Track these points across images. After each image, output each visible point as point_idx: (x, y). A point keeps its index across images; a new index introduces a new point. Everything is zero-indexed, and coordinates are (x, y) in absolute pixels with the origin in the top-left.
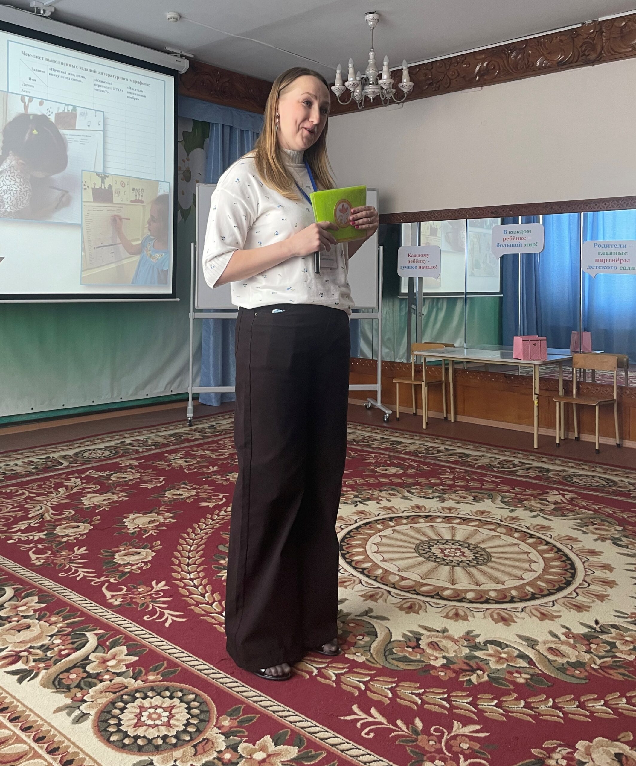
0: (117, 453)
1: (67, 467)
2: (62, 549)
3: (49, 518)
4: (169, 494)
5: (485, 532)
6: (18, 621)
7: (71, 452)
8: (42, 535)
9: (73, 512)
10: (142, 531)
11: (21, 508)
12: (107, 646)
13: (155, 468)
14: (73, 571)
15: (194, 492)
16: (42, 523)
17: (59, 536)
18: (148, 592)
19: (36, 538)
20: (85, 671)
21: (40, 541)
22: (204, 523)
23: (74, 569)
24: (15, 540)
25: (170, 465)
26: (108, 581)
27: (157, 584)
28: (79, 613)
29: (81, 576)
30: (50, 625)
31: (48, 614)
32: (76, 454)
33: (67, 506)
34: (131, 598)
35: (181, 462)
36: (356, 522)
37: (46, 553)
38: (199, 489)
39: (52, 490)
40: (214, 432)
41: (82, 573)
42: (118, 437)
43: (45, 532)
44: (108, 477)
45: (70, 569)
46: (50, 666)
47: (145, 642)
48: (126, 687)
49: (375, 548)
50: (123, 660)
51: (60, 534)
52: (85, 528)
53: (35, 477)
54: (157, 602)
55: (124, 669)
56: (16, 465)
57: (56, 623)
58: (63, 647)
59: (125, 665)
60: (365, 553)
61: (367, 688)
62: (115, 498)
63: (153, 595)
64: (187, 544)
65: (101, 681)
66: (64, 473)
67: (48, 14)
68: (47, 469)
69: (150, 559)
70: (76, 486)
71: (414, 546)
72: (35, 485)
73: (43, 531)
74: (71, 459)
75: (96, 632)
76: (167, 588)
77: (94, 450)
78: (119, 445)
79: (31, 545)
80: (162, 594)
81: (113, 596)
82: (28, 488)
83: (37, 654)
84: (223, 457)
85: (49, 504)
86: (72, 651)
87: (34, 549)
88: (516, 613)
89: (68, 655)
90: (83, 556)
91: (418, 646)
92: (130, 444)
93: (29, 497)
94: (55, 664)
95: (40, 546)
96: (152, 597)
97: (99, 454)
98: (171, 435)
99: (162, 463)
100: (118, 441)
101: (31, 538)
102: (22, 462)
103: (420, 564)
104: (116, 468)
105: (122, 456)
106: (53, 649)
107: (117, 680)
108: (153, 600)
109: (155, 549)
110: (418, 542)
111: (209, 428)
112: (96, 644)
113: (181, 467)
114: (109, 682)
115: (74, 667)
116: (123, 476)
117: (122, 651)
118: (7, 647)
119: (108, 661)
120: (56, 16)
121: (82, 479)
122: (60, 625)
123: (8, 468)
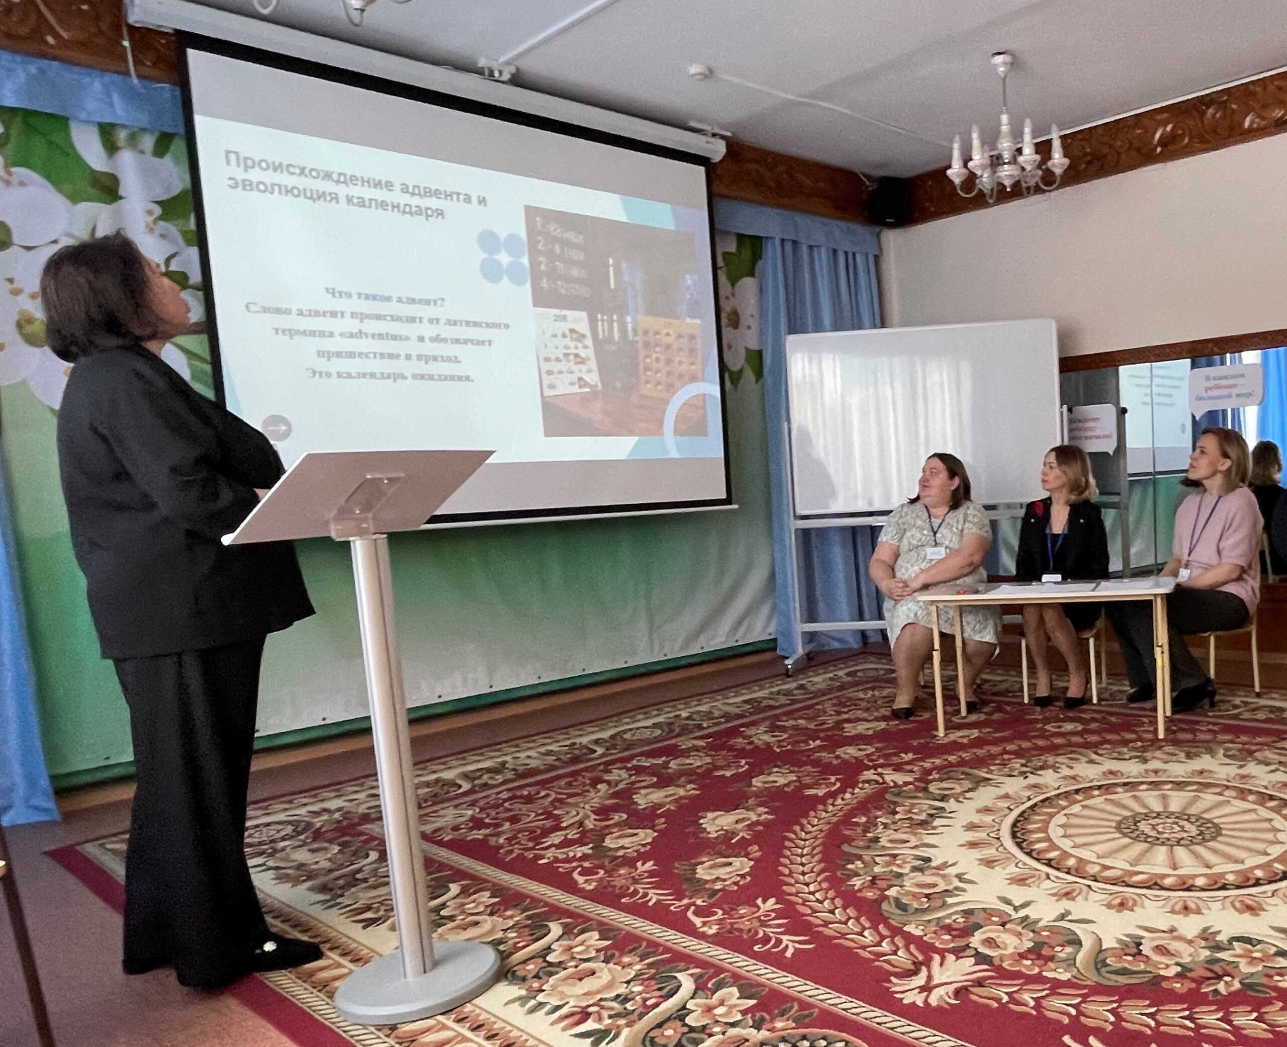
0: (671, 731)
1: (603, 755)
2: (620, 866)
3: (591, 826)
4: (758, 782)
5: (1209, 798)
6: (576, 967)
7: (605, 735)
8: (587, 850)
9: (625, 816)
10: (728, 836)
11: (549, 815)
12: (709, 989)
13: (731, 749)
14: (640, 895)
15: (793, 777)
16: (584, 833)
17: (610, 849)
18: (753, 913)
19: (579, 855)
20: (685, 1025)
21: (585, 857)
22: (816, 817)
23: (641, 891)
24: (549, 858)
25: (751, 743)
26: (694, 904)
27: (764, 902)
28: (661, 948)
29: (654, 901)
30: (623, 967)
31: (617, 954)
32: (613, 737)
33: (616, 809)
34: (732, 924)
35: (767, 738)
36: (1029, 799)
37: (597, 873)
38: (799, 772)
39: (587, 788)
40: (806, 694)
41: (654, 896)
42: (669, 709)
43: (591, 845)
44: (665, 765)
45: (636, 892)
46: (634, 1021)
47: (762, 979)
48: (747, 1040)
49: (1061, 832)
50: (735, 1006)
51: (612, 846)
52: (646, 836)
53: (561, 772)
54: (770, 926)
55: (739, 1017)
56: (529, 757)
57: (630, 965)
58: (648, 996)
59: (741, 1011)
60: (1049, 839)
61: (1080, 1013)
62: (681, 792)
63: (762, 918)
64: (797, 847)
65: (710, 1035)
66: (600, 764)
67: (506, 77)
68: (575, 760)
69: (748, 870)
70: (621, 781)
71: (1114, 824)
72: (563, 783)
73: (586, 844)
74: (608, 744)
75: (690, 972)
76: (779, 906)
77: (638, 729)
78: (671, 720)
79: (574, 864)
80: (773, 915)
81: (704, 924)
82: (553, 787)
83: (612, 1008)
84: (827, 726)
85: (587, 806)
86: (662, 1000)
87: (579, 869)
88: (1266, 900)
89: (656, 1005)
90: (651, 874)
91: (1140, 952)
92: (688, 718)
93: (556, 800)
94: (640, 1019)
95: (586, 864)
96: (760, 921)
97: (647, 734)
98: (745, 702)
99: (741, 740)
100: (671, 715)
101: (571, 854)
102: (538, 752)
103: (1125, 846)
104: (673, 752)
105: (679, 735)
106: (633, 999)
107: (732, 1032)
108: (764, 924)
109: (751, 856)
110: (1119, 818)
111: (797, 689)
112: (694, 987)
113: (768, 745)
114: (721, 1036)
115: (668, 1019)
116: (688, 761)
117: (731, 995)
118: (567, 1003)
119: (715, 1008)
120: (518, 81)
121: (628, 769)
122: (638, 967)
123: (518, 762)
